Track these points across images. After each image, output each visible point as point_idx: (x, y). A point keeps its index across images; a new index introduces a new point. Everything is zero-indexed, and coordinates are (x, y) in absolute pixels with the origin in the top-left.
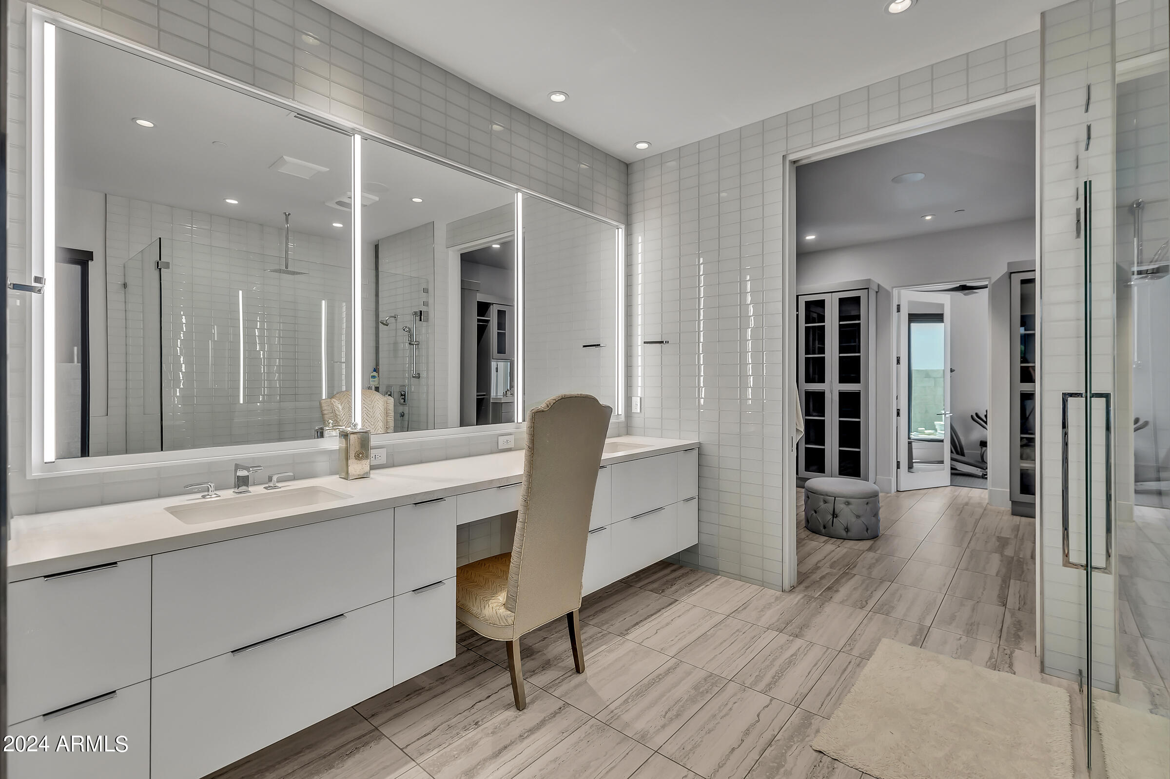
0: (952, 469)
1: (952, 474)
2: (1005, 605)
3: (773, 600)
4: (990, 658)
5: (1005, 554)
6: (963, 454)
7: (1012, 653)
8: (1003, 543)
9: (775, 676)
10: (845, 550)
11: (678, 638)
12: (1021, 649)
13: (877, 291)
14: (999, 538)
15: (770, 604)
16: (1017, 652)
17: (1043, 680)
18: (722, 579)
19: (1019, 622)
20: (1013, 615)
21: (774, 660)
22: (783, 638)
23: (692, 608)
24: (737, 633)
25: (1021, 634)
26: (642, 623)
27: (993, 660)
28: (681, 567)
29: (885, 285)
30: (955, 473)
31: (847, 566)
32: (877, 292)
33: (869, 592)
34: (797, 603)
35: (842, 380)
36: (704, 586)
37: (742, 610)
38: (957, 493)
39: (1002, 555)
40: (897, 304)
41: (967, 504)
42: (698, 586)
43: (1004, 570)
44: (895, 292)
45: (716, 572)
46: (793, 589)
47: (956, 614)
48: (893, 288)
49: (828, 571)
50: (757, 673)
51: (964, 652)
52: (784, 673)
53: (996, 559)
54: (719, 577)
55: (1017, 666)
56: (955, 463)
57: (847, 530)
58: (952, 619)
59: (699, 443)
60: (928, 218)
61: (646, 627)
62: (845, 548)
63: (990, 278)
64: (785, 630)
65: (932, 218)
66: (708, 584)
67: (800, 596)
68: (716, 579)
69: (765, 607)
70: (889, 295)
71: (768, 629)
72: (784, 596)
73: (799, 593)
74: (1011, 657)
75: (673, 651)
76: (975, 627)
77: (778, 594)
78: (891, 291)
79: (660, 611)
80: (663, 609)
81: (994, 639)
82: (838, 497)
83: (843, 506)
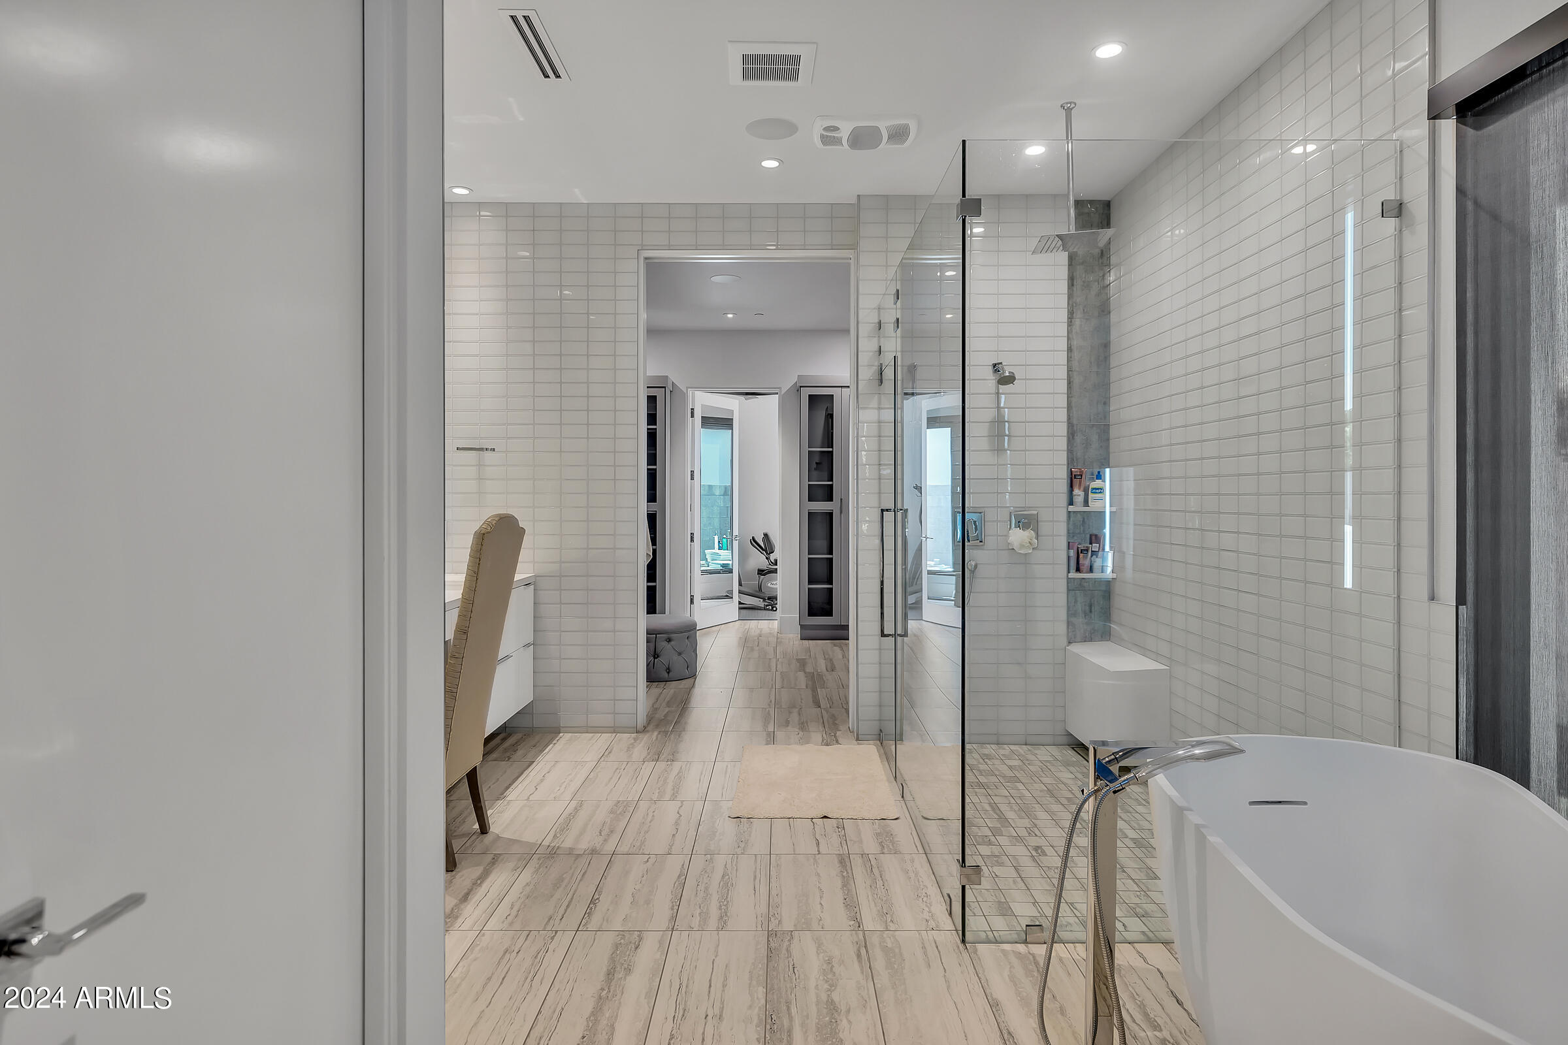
0: (740, 603)
1: (740, 608)
2: (820, 707)
3: (633, 742)
4: (823, 741)
5: (807, 671)
7: (835, 734)
8: (802, 663)
10: (672, 691)
11: (564, 786)
12: (840, 731)
13: (673, 390)
14: (798, 660)
15: (631, 747)
16: (838, 733)
17: (858, 744)
18: (565, 737)
19: (833, 715)
20: (827, 712)
21: (665, 781)
22: (661, 765)
23: (555, 764)
24: (618, 771)
25: (836, 722)
26: (512, 787)
27: (825, 741)
28: (510, 735)
29: (683, 386)
30: (743, 607)
31: (683, 703)
36: (551, 745)
37: (609, 754)
38: (747, 627)
39: (805, 673)
40: (693, 406)
41: (757, 636)
42: (547, 746)
43: (810, 683)
44: (690, 392)
45: (554, 732)
46: (644, 730)
47: (788, 720)
48: (687, 388)
49: (667, 710)
50: (658, 791)
51: (805, 741)
53: (801, 675)
54: (561, 734)
55: (840, 740)
57: (668, 670)
58: (787, 723)
59: (536, 576)
60: (730, 316)
61: (521, 788)
62: (671, 689)
63: (780, 388)
64: (660, 760)
65: (734, 317)
66: (555, 742)
67: (656, 733)
68: (559, 737)
69: (629, 748)
70: (684, 396)
71: (644, 762)
72: (641, 735)
73: (653, 731)
74: (835, 736)
75: (568, 796)
76: (805, 724)
77: (634, 735)
78: (685, 392)
79: (522, 773)
80: (525, 771)
81: (821, 728)
82: (659, 634)
83: (665, 644)
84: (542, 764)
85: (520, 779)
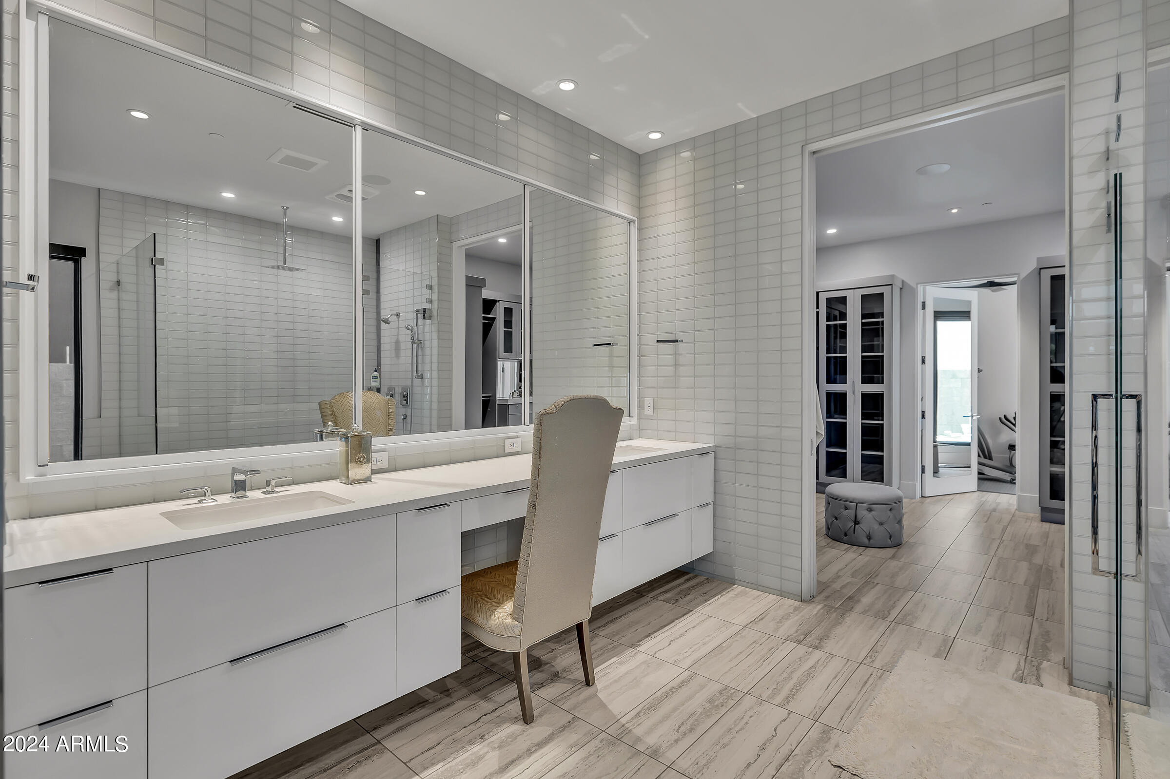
0: (979, 473)
1: (979, 479)
2: (1033, 615)
3: (791, 611)
4: (1017, 670)
5: (1034, 562)
6: (991, 458)
7: (1040, 664)
8: (1031, 550)
9: (793, 689)
10: (867, 558)
11: (692, 650)
12: (1049, 661)
13: (901, 287)
14: (1027, 546)
15: (789, 614)
16: (1045, 664)
17: (1073, 694)
18: (738, 589)
19: (1047, 633)
20: (1041, 625)
21: (792, 672)
22: (802, 650)
23: (706, 619)
24: (754, 644)
25: (1049, 645)
26: (655, 634)
27: (1020, 672)
28: (696, 576)
29: (910, 281)
30: (982, 478)
31: (869, 575)
32: (901, 289)
33: (892, 602)
34: (817, 614)
35: (864, 381)
36: (719, 596)
37: (759, 621)
38: (984, 499)
39: (1030, 563)
40: (922, 301)
41: (994, 510)
42: (714, 596)
43: (1032, 579)
44: (920, 288)
45: (732, 581)
46: (811, 599)
47: (982, 624)
48: (917, 284)
49: (849, 580)
50: (774, 687)
51: (990, 664)
52: (803, 686)
53: (1024, 566)
54: (735, 586)
55: (1045, 678)
56: (982, 467)
57: (869, 537)
58: (978, 629)
59: (716, 447)
60: (954, 211)
61: (659, 638)
62: (867, 556)
63: (1018, 274)
64: (804, 642)
65: (958, 211)
66: (724, 593)
67: (819, 607)
68: (732, 588)
69: (783, 618)
70: (913, 292)
71: (786, 640)
72: (804, 605)
73: (819, 603)
74: (1038, 669)
75: (687, 663)
76: (1001, 638)
77: (798, 603)
78: (916, 288)
79: (673, 622)
80: (677, 619)
81: (1022, 649)
82: (859, 503)
83: (865, 513)
84: (697, 615)
85: (666, 628)
